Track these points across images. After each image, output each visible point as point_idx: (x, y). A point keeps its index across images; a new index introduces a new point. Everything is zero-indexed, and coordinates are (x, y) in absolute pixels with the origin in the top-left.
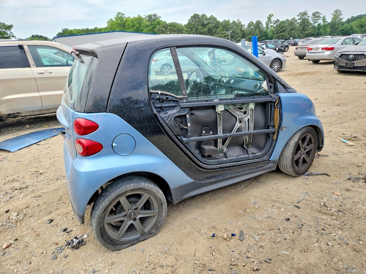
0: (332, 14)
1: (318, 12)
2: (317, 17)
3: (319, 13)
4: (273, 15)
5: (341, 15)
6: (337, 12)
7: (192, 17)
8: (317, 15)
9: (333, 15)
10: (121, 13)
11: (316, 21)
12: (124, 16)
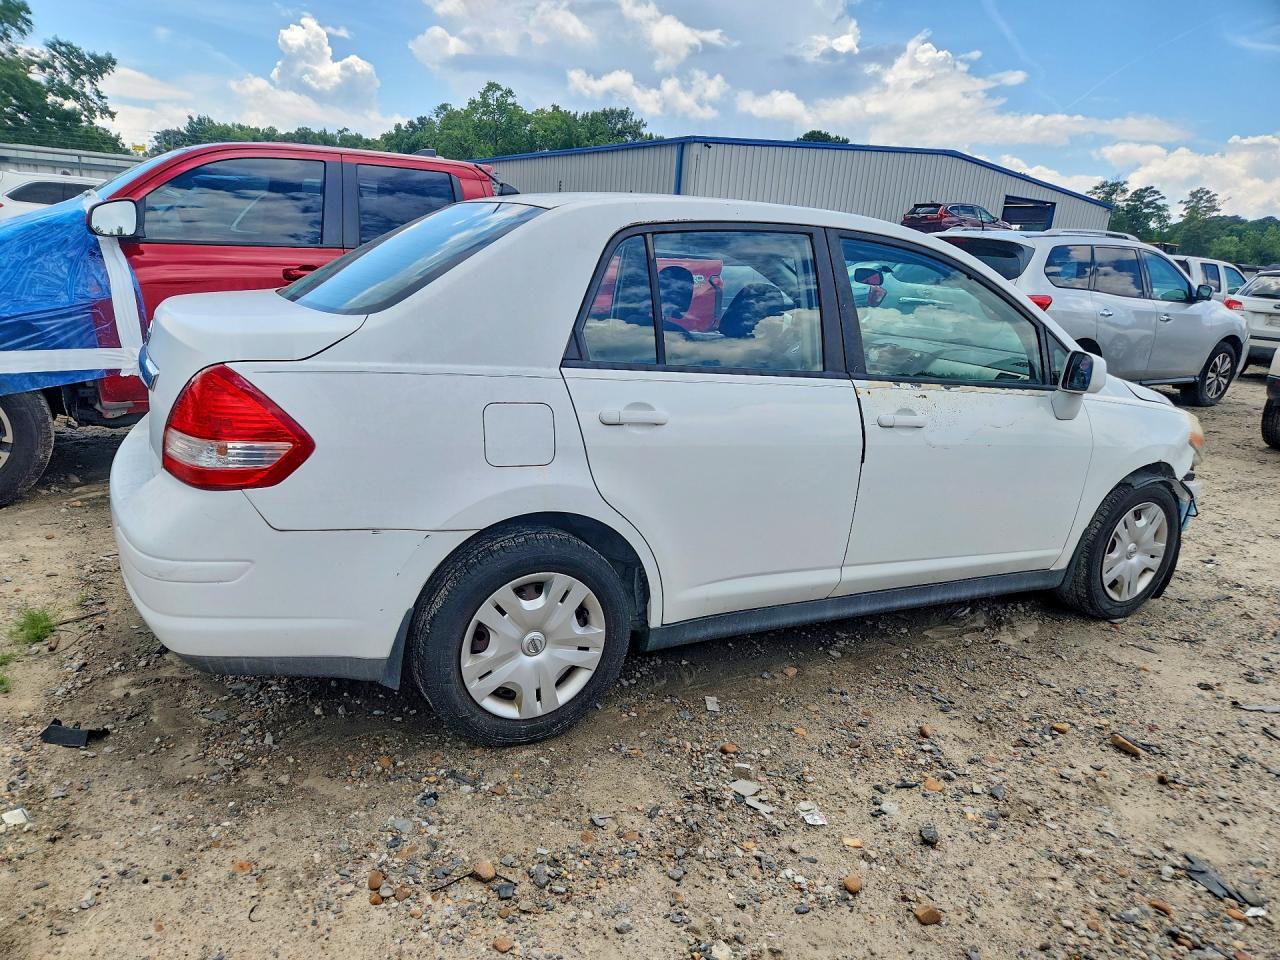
0: (1181, 202)
1: (1152, 187)
8: (1146, 200)
9: (1184, 206)
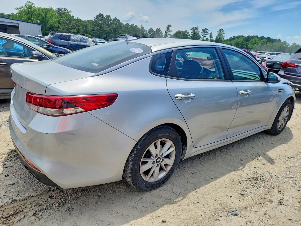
2: (206, 32)
3: (208, 30)
4: (171, 26)
5: (224, 33)
6: (221, 31)
7: (97, 16)
10: (31, 2)
11: (205, 36)
12: (33, 5)
